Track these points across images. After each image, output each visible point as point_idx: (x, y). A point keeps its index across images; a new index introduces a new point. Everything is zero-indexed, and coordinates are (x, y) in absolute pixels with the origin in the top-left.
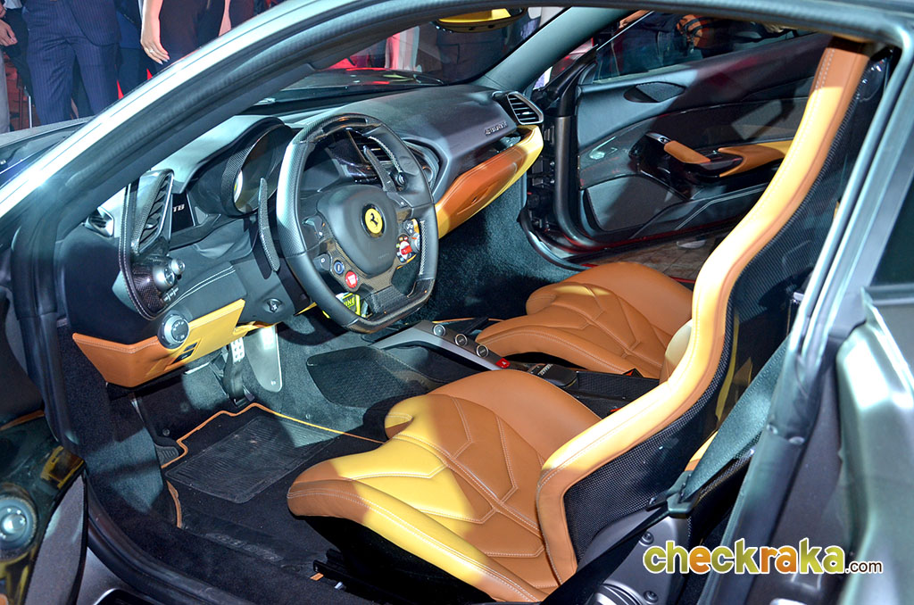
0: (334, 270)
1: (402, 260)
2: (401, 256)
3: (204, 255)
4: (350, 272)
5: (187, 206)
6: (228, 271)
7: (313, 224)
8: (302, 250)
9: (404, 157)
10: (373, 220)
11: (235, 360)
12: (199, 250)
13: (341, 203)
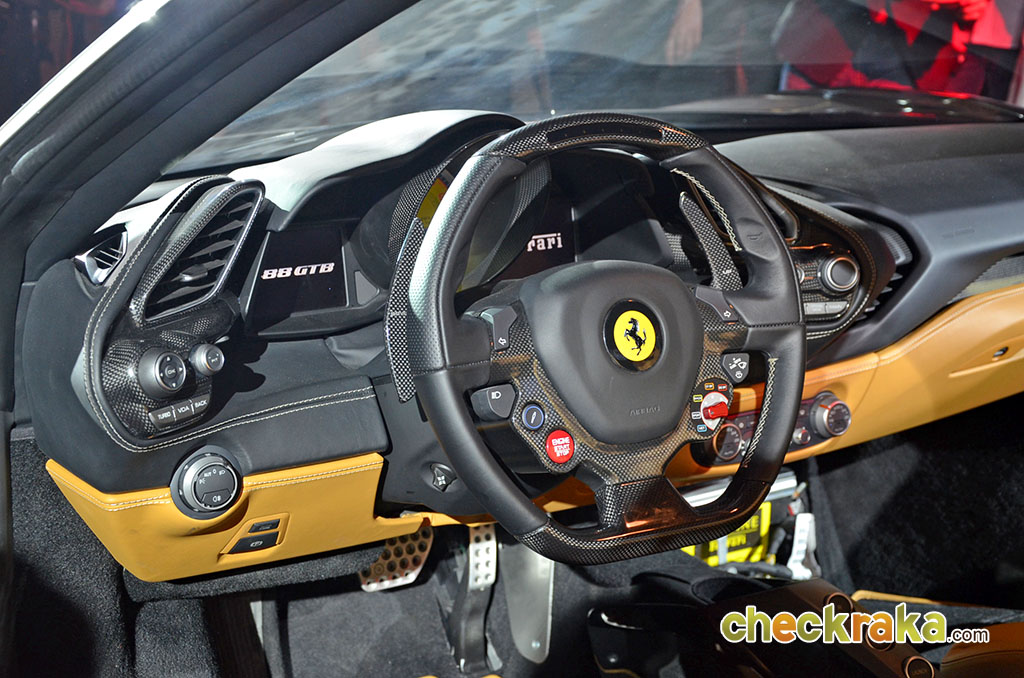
0: (524, 422)
1: (701, 428)
2: (700, 422)
3: (340, 359)
4: (558, 430)
5: (338, 268)
6: (360, 395)
7: (492, 321)
8: (439, 364)
9: (748, 221)
10: (633, 333)
11: (472, 584)
12: (335, 349)
13: (563, 288)
